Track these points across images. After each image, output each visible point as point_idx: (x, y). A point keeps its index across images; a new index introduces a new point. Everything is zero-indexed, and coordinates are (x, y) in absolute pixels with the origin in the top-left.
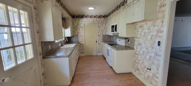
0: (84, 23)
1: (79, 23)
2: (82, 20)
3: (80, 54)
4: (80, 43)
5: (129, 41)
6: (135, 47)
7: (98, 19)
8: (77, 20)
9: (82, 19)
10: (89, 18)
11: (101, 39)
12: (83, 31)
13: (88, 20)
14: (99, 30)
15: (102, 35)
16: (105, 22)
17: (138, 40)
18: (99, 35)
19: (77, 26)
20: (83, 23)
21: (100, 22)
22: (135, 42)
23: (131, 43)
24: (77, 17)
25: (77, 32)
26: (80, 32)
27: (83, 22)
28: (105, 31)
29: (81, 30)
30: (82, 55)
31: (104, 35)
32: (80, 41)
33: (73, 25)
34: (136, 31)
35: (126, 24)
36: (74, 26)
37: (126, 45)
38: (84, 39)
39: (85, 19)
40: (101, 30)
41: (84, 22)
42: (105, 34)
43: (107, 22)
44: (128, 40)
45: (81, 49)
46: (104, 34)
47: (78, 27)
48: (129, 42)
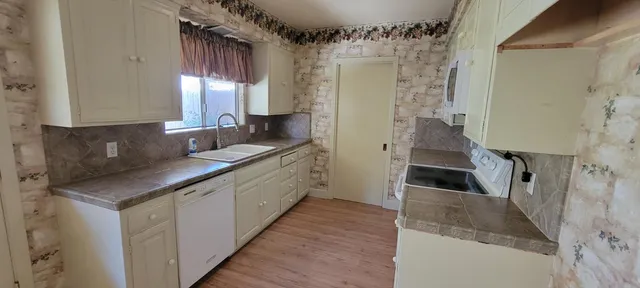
0: (340, 61)
1: (320, 63)
2: (332, 50)
3: (311, 186)
4: (316, 146)
5: (526, 177)
6: (566, 238)
7: (403, 44)
8: (313, 52)
9: (332, 44)
10: (360, 42)
11: (406, 137)
12: (332, 96)
13: (357, 50)
14: (400, 95)
15: (412, 121)
16: (434, 58)
17: (594, 185)
18: (397, 120)
19: (311, 74)
20: (334, 61)
21: (412, 56)
22: (573, 200)
23: (543, 193)
24: (313, 39)
25: (308, 98)
26: (319, 100)
27: (333, 58)
28: (430, 101)
29: (324, 93)
30: (319, 193)
31: (427, 120)
32: (318, 135)
33: (296, 71)
34: (597, 102)
35: (502, 47)
36: (299, 77)
37: (515, 200)
38: (331, 132)
39: (342, 46)
40: (409, 98)
41: (338, 57)
42: (430, 115)
43: (445, 58)
44: (520, 168)
45: (317, 168)
46: (427, 113)
47: (315, 80)
48: (531, 187)
